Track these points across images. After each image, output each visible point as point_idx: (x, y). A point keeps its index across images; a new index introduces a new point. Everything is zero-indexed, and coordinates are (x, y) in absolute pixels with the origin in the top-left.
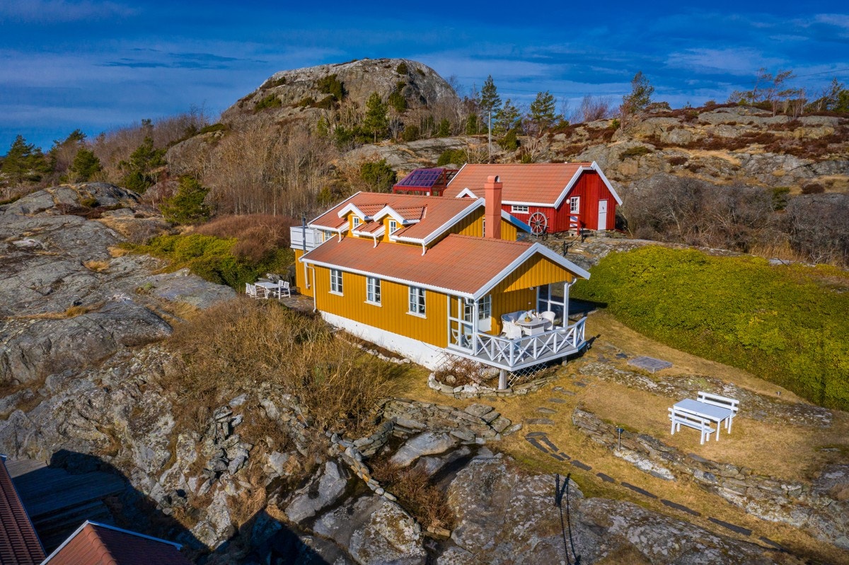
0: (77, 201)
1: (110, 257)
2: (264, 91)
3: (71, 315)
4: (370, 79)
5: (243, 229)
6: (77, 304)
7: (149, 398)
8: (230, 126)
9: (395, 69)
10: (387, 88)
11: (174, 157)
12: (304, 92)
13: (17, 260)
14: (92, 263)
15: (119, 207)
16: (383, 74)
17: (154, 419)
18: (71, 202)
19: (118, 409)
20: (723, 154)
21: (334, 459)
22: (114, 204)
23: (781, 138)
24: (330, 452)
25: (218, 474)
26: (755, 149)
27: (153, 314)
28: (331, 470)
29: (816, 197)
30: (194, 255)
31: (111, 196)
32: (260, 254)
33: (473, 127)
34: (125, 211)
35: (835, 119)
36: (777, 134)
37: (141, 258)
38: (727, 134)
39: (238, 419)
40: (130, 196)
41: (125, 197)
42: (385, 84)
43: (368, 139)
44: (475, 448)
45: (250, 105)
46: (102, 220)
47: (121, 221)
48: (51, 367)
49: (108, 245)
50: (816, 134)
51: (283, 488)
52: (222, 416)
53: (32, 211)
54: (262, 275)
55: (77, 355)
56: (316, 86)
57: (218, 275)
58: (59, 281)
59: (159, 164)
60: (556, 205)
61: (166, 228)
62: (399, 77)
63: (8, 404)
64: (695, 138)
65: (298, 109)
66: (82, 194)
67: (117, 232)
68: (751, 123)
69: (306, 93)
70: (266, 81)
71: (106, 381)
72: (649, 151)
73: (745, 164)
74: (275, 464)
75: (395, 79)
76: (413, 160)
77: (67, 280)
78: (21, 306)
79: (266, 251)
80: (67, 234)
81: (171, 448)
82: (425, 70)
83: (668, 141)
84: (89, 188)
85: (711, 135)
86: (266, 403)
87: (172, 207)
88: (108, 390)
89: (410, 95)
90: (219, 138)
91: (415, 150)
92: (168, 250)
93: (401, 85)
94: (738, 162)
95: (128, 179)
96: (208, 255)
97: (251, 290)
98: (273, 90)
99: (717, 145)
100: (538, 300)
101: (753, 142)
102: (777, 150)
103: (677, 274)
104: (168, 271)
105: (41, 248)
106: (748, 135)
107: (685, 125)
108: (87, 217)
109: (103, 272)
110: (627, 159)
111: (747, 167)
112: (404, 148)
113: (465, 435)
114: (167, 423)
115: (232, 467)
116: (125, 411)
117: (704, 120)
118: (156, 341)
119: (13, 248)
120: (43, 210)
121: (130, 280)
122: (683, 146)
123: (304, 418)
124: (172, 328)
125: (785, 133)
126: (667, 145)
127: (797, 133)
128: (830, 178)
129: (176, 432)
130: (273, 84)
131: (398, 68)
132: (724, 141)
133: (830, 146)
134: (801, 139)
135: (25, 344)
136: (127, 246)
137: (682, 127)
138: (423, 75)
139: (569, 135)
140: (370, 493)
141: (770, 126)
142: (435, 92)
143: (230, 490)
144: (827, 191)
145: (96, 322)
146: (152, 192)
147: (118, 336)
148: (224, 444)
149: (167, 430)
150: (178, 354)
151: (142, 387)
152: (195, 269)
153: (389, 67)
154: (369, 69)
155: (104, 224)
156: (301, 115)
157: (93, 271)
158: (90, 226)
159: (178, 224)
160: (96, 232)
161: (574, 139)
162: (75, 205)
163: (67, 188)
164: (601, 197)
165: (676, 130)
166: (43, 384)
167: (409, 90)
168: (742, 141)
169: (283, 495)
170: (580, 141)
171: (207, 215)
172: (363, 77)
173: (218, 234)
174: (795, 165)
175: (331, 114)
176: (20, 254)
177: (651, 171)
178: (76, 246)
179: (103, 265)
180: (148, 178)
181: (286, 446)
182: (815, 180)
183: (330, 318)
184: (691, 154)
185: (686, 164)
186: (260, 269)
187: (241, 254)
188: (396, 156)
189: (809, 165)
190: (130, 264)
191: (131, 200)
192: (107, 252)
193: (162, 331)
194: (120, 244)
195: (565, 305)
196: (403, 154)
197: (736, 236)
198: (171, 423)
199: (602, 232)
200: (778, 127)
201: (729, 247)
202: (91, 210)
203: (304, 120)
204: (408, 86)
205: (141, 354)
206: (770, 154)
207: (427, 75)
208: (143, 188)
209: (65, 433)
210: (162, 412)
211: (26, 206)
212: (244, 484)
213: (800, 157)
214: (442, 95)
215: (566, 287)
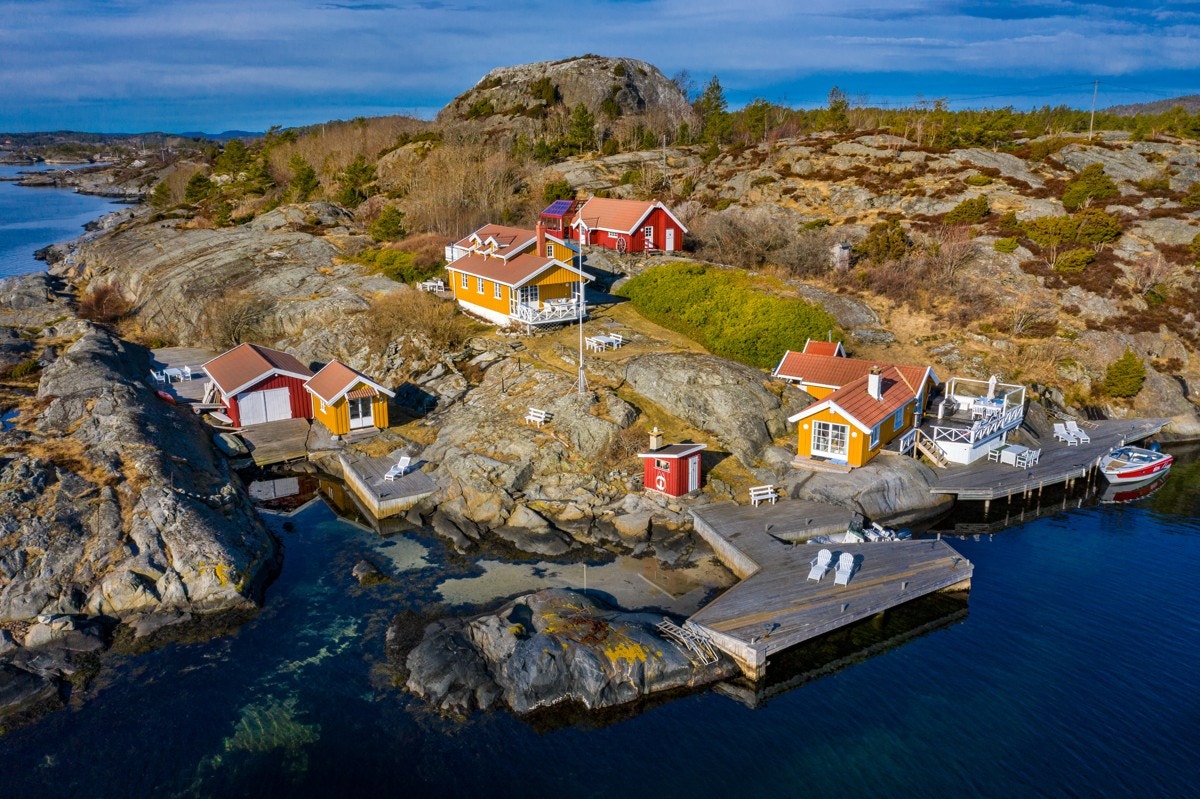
0: (304, 219)
1: (333, 265)
2: (479, 92)
3: (314, 298)
4: (585, 83)
5: (421, 247)
6: (316, 292)
7: (357, 339)
8: (441, 135)
9: (612, 70)
10: (601, 93)
11: (385, 167)
12: (516, 97)
13: (274, 266)
14: (322, 269)
15: (337, 225)
16: (599, 77)
17: (360, 348)
18: (301, 221)
19: (342, 343)
21: (442, 362)
22: (333, 223)
24: (440, 360)
25: (389, 370)
26: (849, 182)
27: (360, 298)
28: (439, 366)
30: (388, 264)
31: (330, 215)
32: (428, 264)
33: (683, 136)
34: (341, 229)
36: (873, 168)
37: (354, 266)
39: (400, 347)
40: (345, 214)
41: (341, 216)
42: (599, 89)
43: (574, 150)
45: (465, 109)
46: (326, 237)
47: (339, 238)
48: (305, 325)
49: (331, 256)
50: (898, 170)
51: (417, 374)
52: (392, 346)
53: (271, 228)
54: (430, 278)
55: (319, 319)
56: (529, 90)
57: (401, 277)
58: (303, 280)
59: (370, 180)
60: (630, 233)
61: (372, 244)
62: (615, 79)
63: (285, 343)
64: (817, 169)
65: (508, 117)
66: (308, 213)
67: (336, 246)
69: (518, 99)
70: (484, 78)
71: (335, 331)
72: (773, 181)
74: (415, 365)
75: (611, 83)
76: (603, 177)
77: (308, 279)
78: (283, 294)
79: (435, 263)
80: (302, 248)
81: (368, 360)
82: (647, 69)
83: (795, 171)
84: (313, 208)
85: (828, 167)
86: (414, 340)
87: (378, 228)
88: (337, 335)
89: (626, 100)
90: (428, 149)
91: (608, 166)
92: (371, 261)
93: (616, 89)
94: (829, 193)
95: (343, 193)
96: (396, 264)
97: (419, 286)
98: (487, 93)
101: (853, 175)
104: (370, 274)
105: (286, 258)
106: (855, 167)
108: (314, 234)
109: (330, 275)
110: (754, 187)
112: (598, 164)
114: (366, 350)
115: (395, 367)
116: (346, 345)
118: (362, 312)
119: (268, 258)
120: (279, 227)
121: (347, 279)
122: (802, 177)
123: (429, 344)
124: (370, 305)
126: (791, 175)
128: (870, 211)
129: (370, 353)
130: (488, 85)
131: (616, 69)
135: (292, 312)
136: (345, 257)
138: (645, 74)
139: (735, 158)
140: (453, 373)
142: (657, 94)
143: (394, 376)
145: (329, 301)
146: (363, 209)
147: (341, 309)
148: (392, 357)
149: (366, 352)
150: (373, 318)
151: (354, 334)
152: (387, 273)
153: (607, 67)
154: (584, 71)
155: (327, 240)
156: (509, 125)
157: (324, 274)
158: (317, 241)
159: (381, 241)
160: (322, 247)
161: (739, 163)
162: (303, 223)
163: (295, 208)
164: (668, 227)
165: (801, 161)
166: (301, 334)
167: (625, 94)
169: (416, 376)
171: (402, 234)
172: (577, 80)
173: (405, 250)
174: (863, 199)
175: (539, 123)
176: (275, 262)
177: (769, 199)
178: (310, 257)
179: (330, 270)
180: (361, 194)
181: (421, 358)
183: (462, 303)
184: (803, 184)
185: (793, 194)
186: (429, 274)
187: (417, 264)
188: (587, 173)
189: (871, 199)
190: (347, 270)
191: (346, 218)
192: (331, 261)
193: (365, 306)
194: (340, 256)
196: (595, 171)
198: (368, 350)
199: (669, 252)
202: (315, 227)
203: (512, 130)
204: (623, 90)
205: (353, 318)
207: (649, 74)
208: (356, 204)
209: (316, 355)
210: (364, 345)
211: (266, 224)
212: (400, 373)
214: (665, 97)
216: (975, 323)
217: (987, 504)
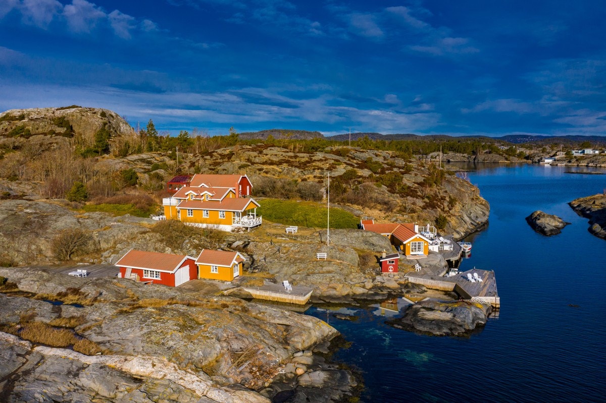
3: (105, 229)
4: (86, 120)
6: (101, 226)
10: (98, 125)
16: (93, 117)
20: (275, 167)
23: (293, 162)
26: (285, 165)
29: (305, 182)
31: (10, 190)
35: (308, 155)
36: (291, 160)
38: (275, 159)
42: (97, 123)
43: (96, 154)
44: (249, 242)
50: (303, 160)
62: (102, 119)
64: (264, 161)
65: (48, 136)
68: (282, 155)
72: (249, 166)
73: (283, 171)
76: (135, 167)
82: (114, 115)
83: (255, 162)
85: (270, 160)
89: (110, 129)
93: (105, 124)
94: (280, 170)
99: (272, 163)
100: (233, 217)
101: (284, 163)
102: (292, 166)
103: (276, 206)
106: (281, 160)
107: (260, 155)
110: (242, 169)
111: (284, 172)
112: (126, 160)
113: (246, 240)
117: (266, 153)
118: (149, 232)
122: (261, 164)
125: (293, 160)
126: (255, 163)
127: (297, 160)
128: (308, 176)
131: (100, 114)
132: (274, 162)
133: (308, 165)
134: (299, 162)
135: (105, 237)
137: (259, 156)
138: (113, 117)
139: (211, 157)
141: (289, 156)
142: (120, 127)
144: (308, 180)
152: (131, 214)
153: (95, 113)
156: (53, 140)
161: (214, 159)
164: (247, 185)
165: (257, 157)
166: (114, 247)
167: (109, 126)
168: (281, 162)
170: (217, 159)
172: (81, 118)
174: (298, 171)
177: (251, 173)
182: (304, 176)
183: (187, 224)
184: (265, 167)
185: (264, 171)
189: (302, 172)
193: (148, 229)
195: (255, 214)
196: (128, 164)
197: (286, 195)
200: (291, 157)
201: (285, 198)
202: (8, 197)
204: (108, 124)
205: (146, 235)
206: (290, 167)
207: (115, 117)
213: (300, 169)
214: (124, 128)
215: (255, 209)
216: (395, 210)
217: (454, 262)
